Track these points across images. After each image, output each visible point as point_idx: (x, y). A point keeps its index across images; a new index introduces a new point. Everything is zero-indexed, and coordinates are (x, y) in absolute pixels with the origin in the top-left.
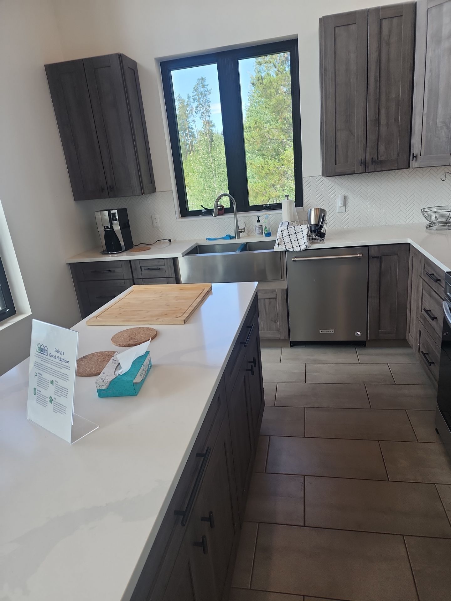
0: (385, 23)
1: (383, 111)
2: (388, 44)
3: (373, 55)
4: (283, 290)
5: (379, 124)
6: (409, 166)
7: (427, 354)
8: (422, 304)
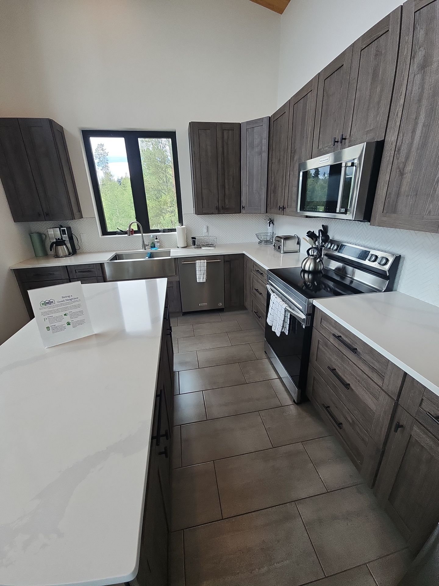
0: (225, 133)
1: (226, 181)
2: (227, 144)
3: (220, 149)
4: (177, 282)
5: (225, 187)
6: (241, 212)
7: (257, 312)
8: (253, 286)
